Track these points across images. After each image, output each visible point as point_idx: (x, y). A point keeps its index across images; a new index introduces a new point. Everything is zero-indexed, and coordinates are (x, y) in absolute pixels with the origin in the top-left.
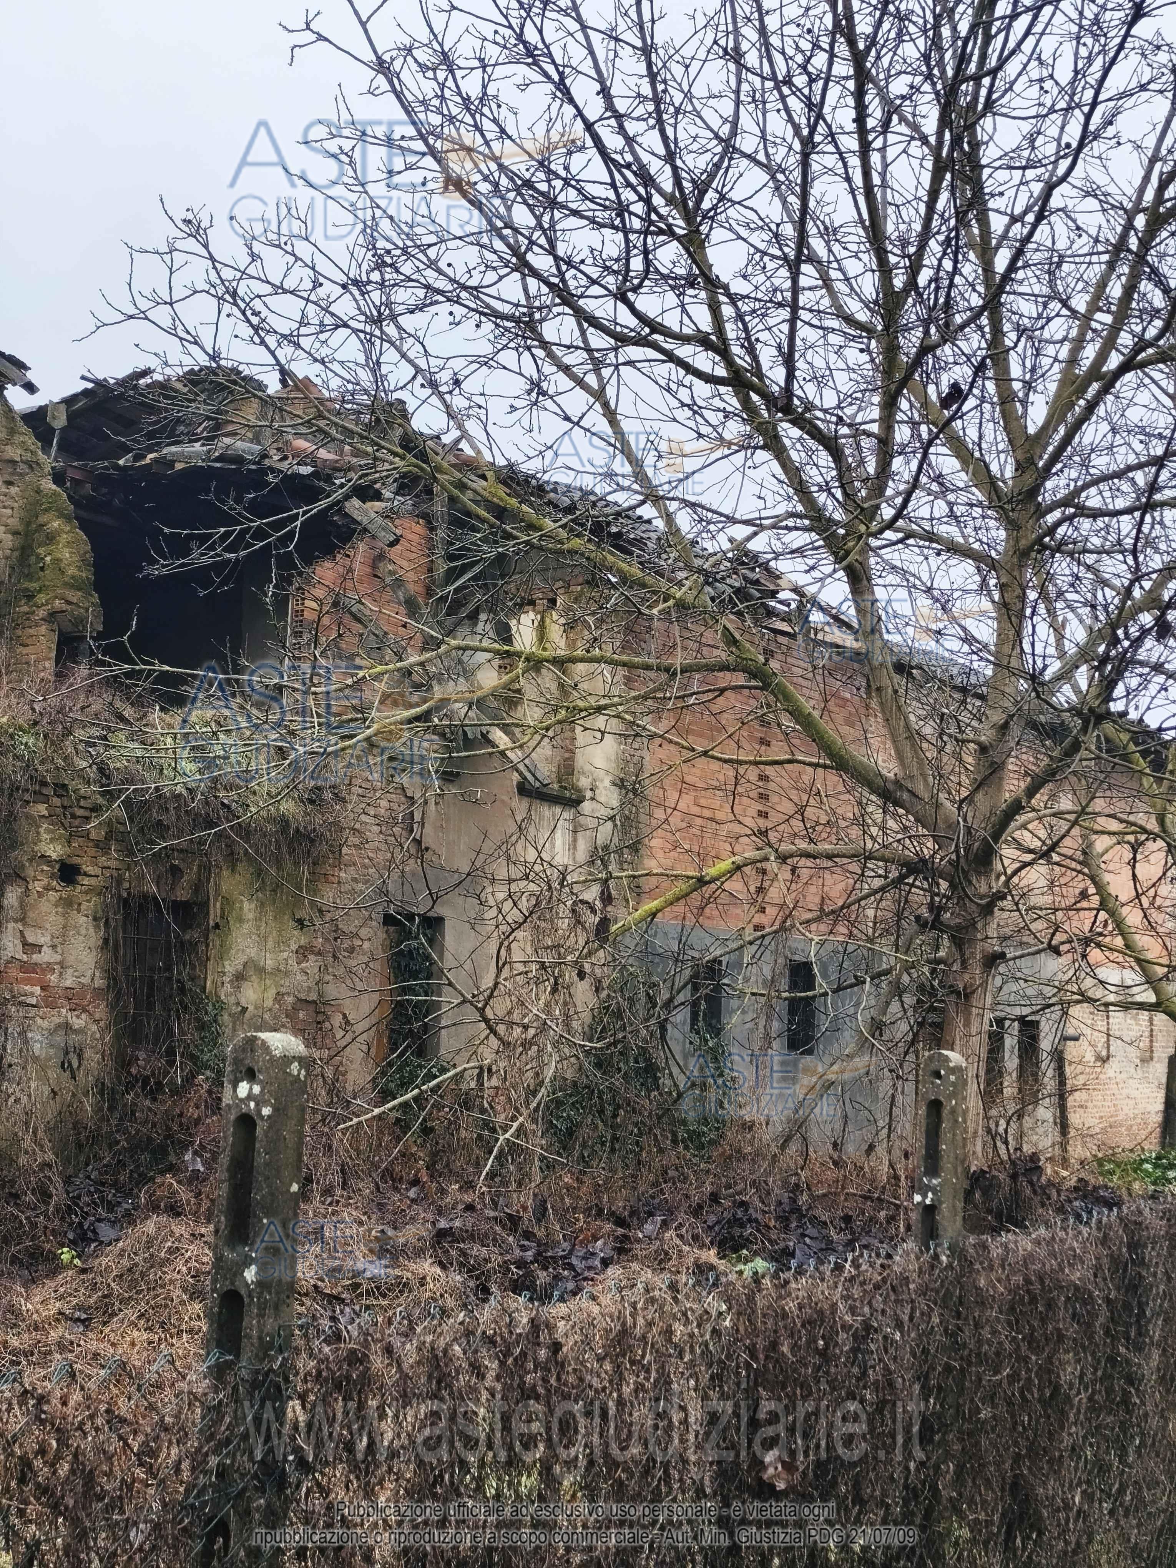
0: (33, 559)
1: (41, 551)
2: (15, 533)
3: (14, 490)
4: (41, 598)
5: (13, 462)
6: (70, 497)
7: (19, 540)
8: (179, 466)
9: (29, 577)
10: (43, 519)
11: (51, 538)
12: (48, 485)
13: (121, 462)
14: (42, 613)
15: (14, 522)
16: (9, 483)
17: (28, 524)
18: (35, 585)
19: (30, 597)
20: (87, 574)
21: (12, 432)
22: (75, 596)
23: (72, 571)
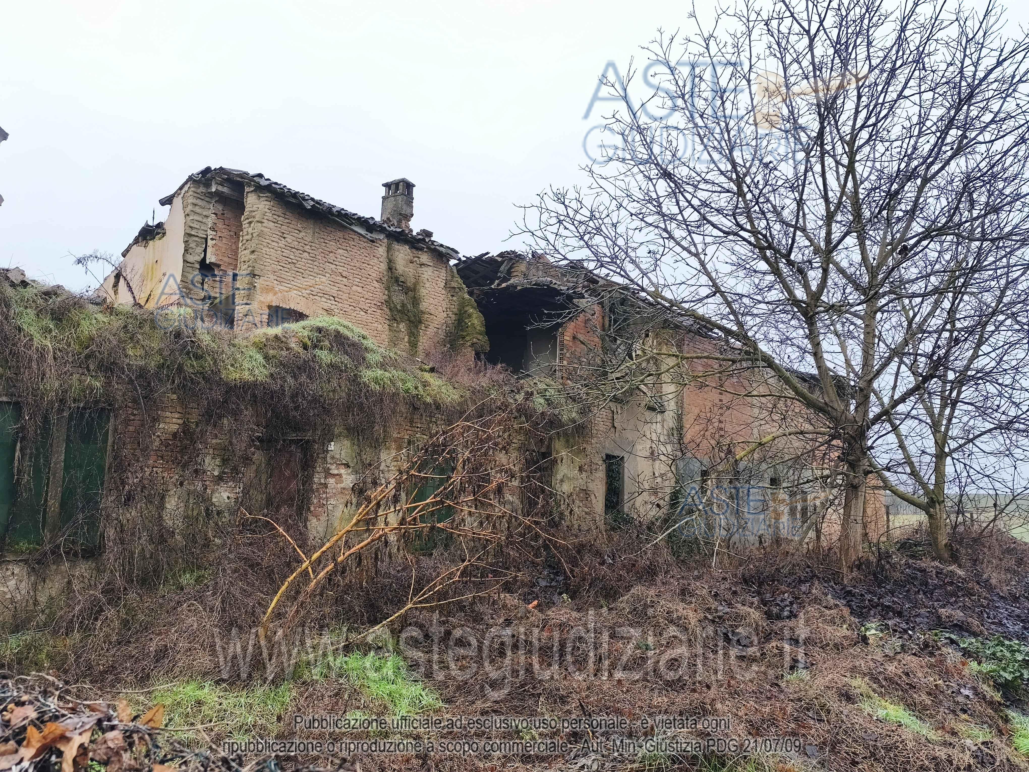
0: (463, 324)
1: (466, 321)
2: (456, 314)
3: (455, 298)
4: (468, 338)
5: (454, 288)
6: (475, 300)
7: (457, 317)
8: (519, 288)
9: (462, 330)
10: (466, 309)
11: (470, 316)
12: (467, 296)
13: (492, 287)
14: (469, 344)
15: (455, 310)
16: (453, 296)
17: (461, 311)
18: (465, 333)
19: (464, 338)
20: (483, 329)
21: (453, 277)
22: (480, 337)
23: (478, 328)
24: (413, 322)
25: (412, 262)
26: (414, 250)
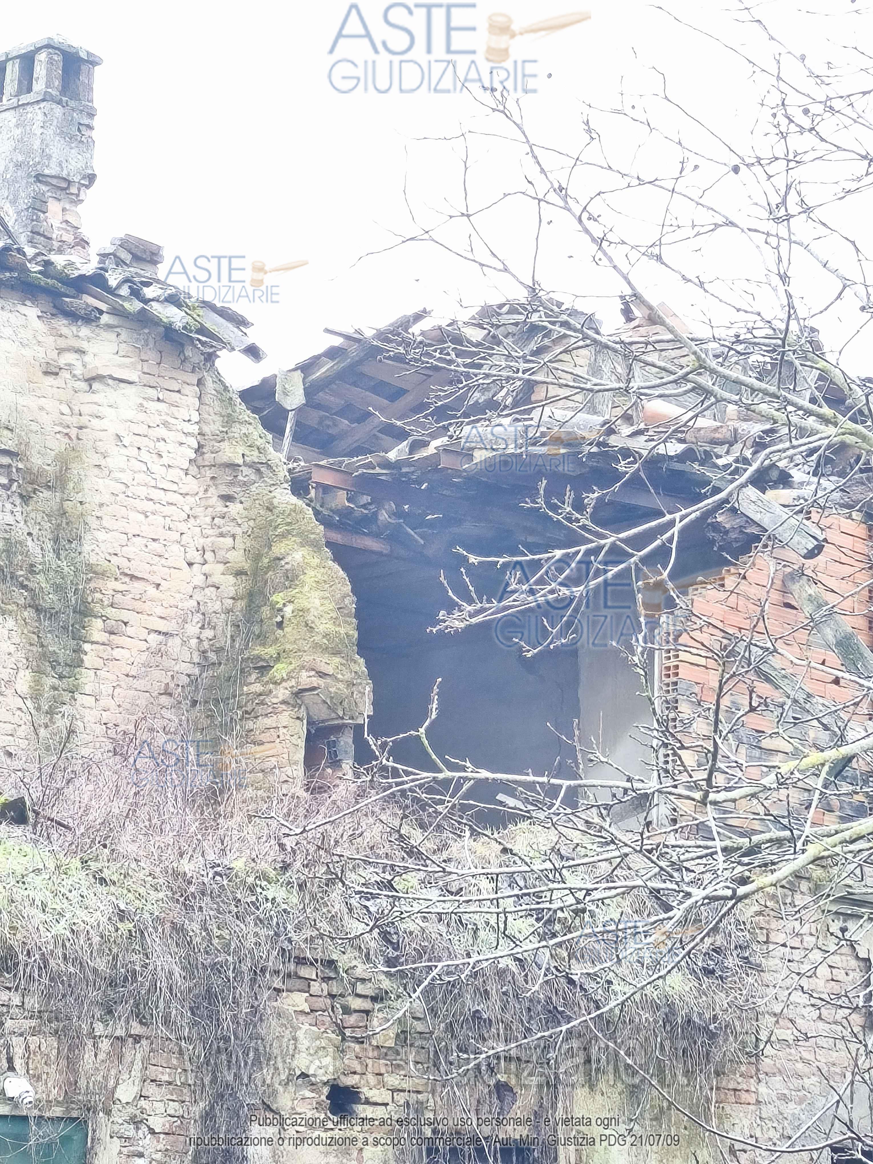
0: (266, 611)
1: (278, 598)
2: (239, 573)
3: (235, 508)
4: (280, 670)
5: (233, 466)
6: (317, 513)
7: (244, 585)
8: (479, 456)
9: (262, 638)
10: (278, 549)
11: (292, 578)
12: (285, 497)
13: (392, 455)
14: (282, 693)
15: (237, 558)
16: (227, 498)
17: (257, 558)
18: (271, 651)
19: (264, 669)
20: (346, 630)
21: (229, 420)
22: (330, 664)
23: (324, 626)
24: (52, 615)
25: (51, 372)
26: (62, 324)
